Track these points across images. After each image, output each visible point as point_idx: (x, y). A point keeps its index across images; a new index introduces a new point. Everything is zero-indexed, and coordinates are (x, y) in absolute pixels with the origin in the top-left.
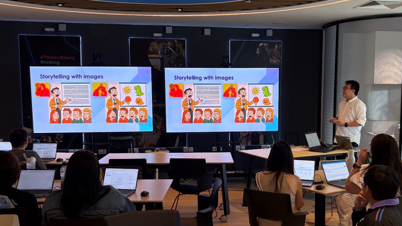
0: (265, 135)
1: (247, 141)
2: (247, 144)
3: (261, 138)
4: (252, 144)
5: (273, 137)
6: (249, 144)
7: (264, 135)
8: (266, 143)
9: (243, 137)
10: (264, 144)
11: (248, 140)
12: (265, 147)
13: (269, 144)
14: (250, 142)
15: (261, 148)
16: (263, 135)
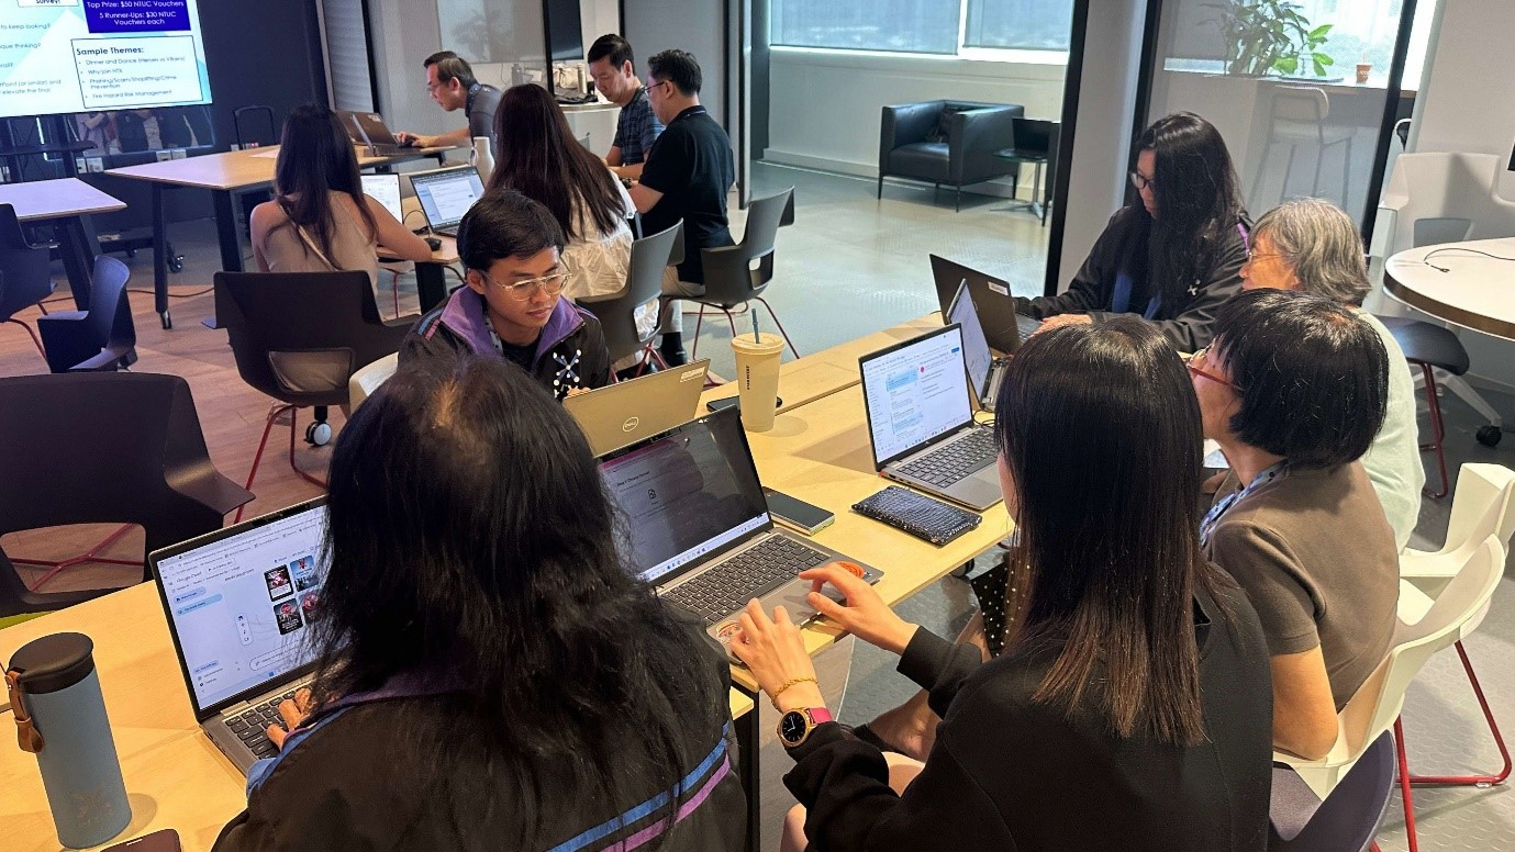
0: (161, 118)
1: (105, 143)
2: (107, 151)
3: (151, 128)
4: (124, 148)
5: (187, 124)
6: (114, 150)
7: (159, 122)
8: (170, 145)
9: (88, 130)
10: (165, 148)
11: (108, 138)
12: (169, 157)
13: (180, 146)
14: (115, 142)
15: (156, 161)
16: (154, 119)
